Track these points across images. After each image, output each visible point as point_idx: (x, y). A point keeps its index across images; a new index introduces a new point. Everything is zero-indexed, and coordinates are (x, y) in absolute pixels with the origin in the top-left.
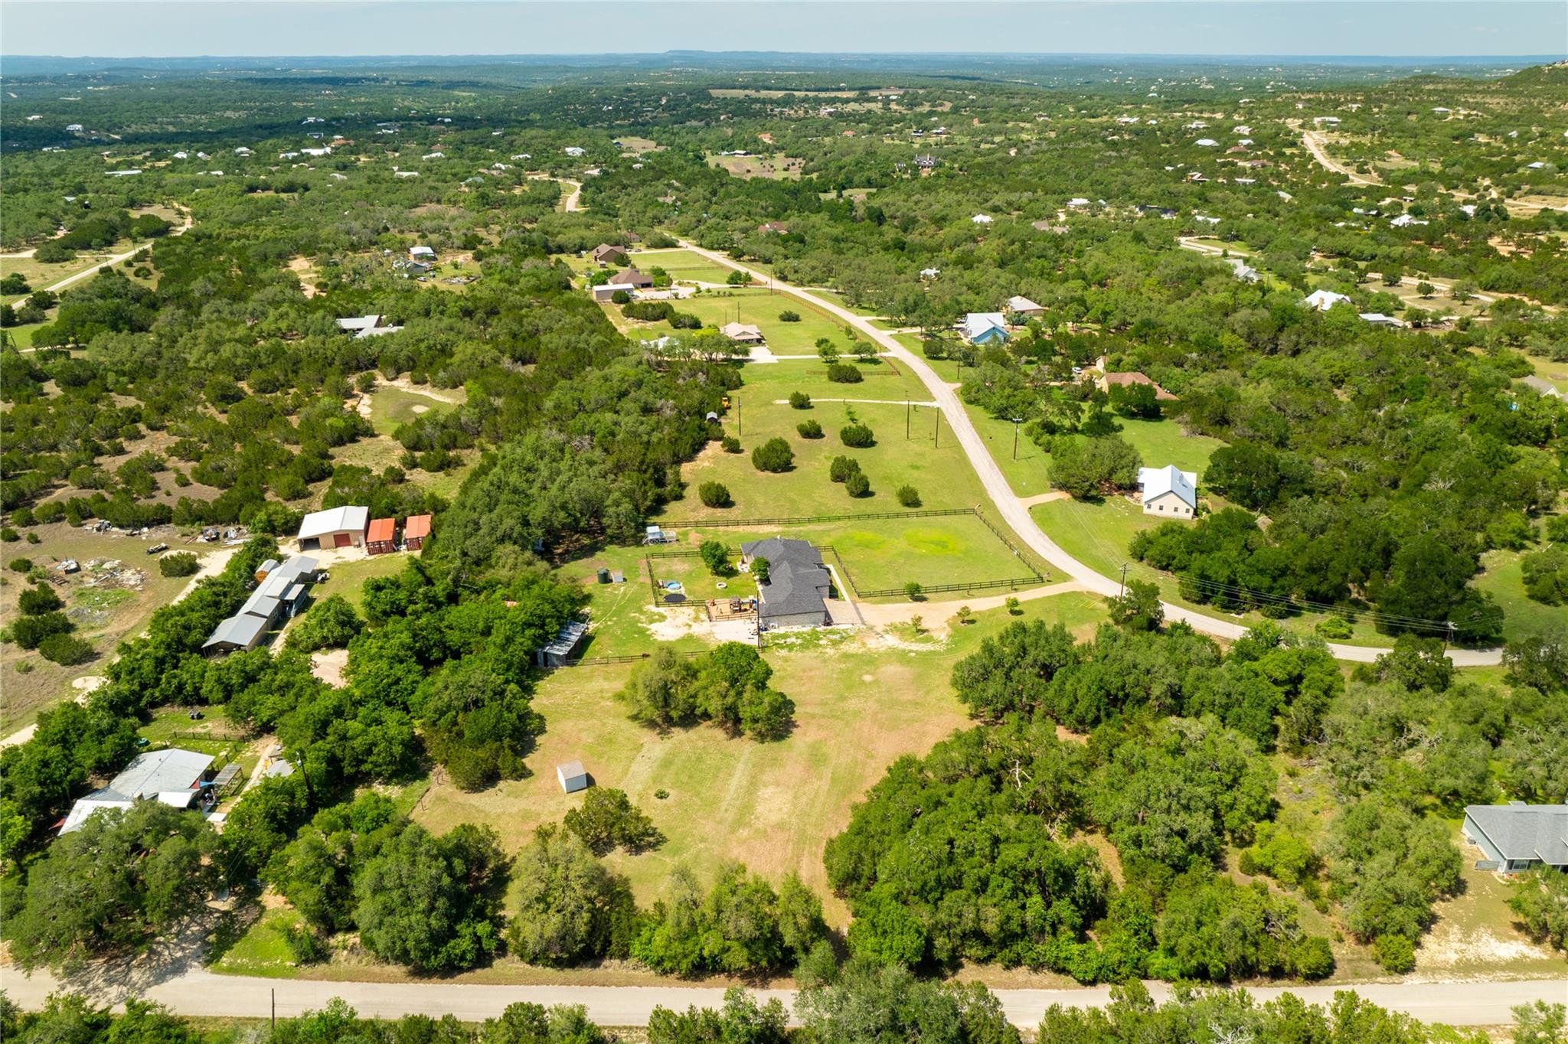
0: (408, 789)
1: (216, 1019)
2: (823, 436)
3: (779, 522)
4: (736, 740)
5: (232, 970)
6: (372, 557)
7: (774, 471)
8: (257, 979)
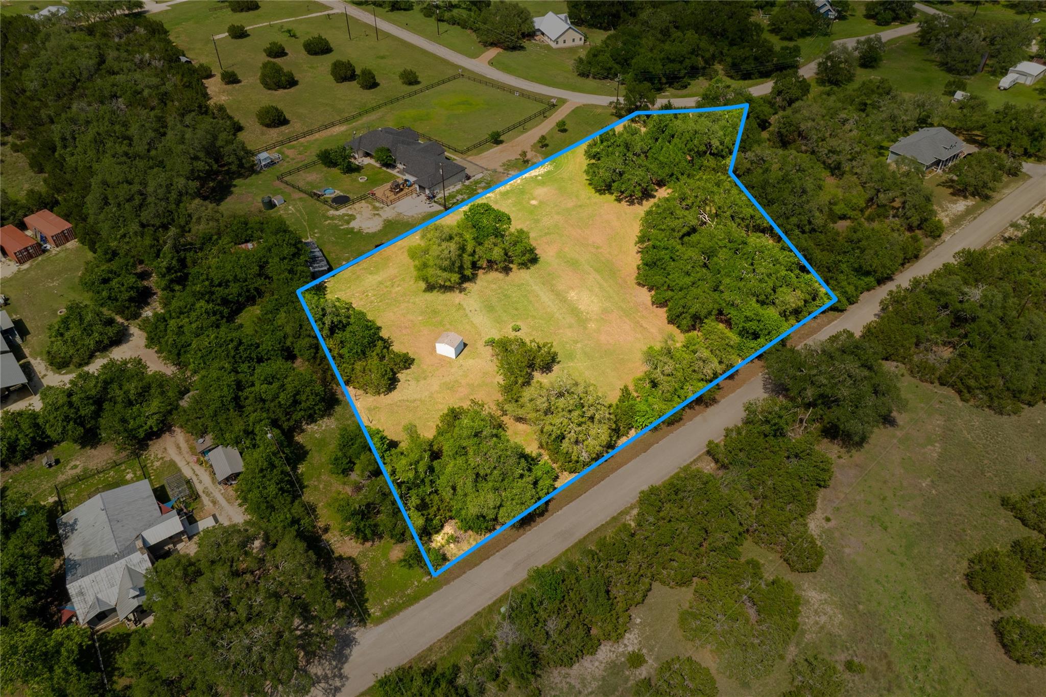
0: (337, 415)
1: (430, 649)
2: (286, 54)
3: (341, 123)
4: (511, 274)
5: (389, 613)
6: (26, 266)
7: (285, 88)
8: (417, 605)
